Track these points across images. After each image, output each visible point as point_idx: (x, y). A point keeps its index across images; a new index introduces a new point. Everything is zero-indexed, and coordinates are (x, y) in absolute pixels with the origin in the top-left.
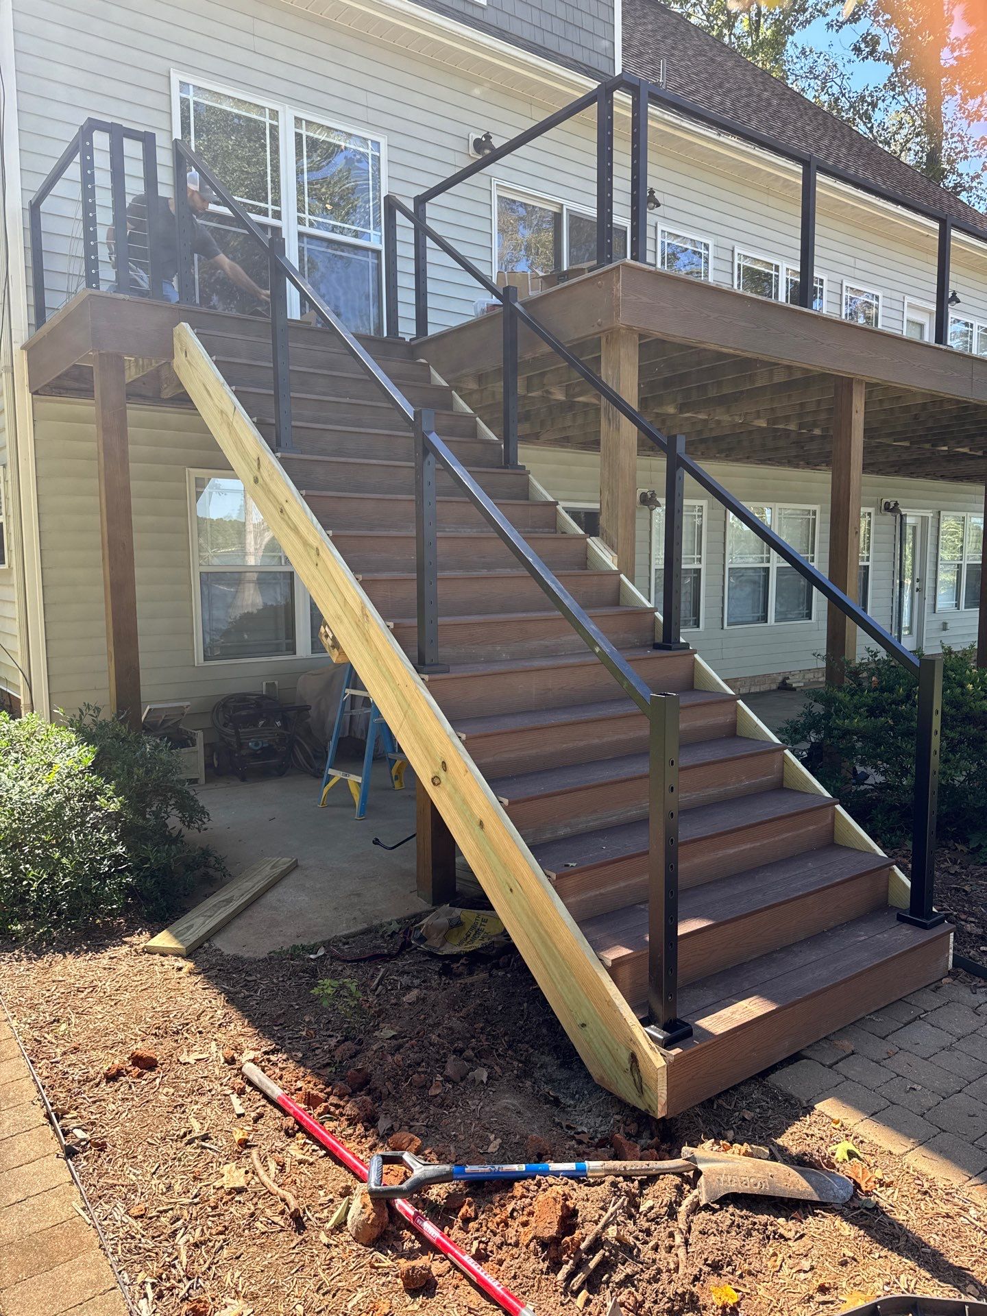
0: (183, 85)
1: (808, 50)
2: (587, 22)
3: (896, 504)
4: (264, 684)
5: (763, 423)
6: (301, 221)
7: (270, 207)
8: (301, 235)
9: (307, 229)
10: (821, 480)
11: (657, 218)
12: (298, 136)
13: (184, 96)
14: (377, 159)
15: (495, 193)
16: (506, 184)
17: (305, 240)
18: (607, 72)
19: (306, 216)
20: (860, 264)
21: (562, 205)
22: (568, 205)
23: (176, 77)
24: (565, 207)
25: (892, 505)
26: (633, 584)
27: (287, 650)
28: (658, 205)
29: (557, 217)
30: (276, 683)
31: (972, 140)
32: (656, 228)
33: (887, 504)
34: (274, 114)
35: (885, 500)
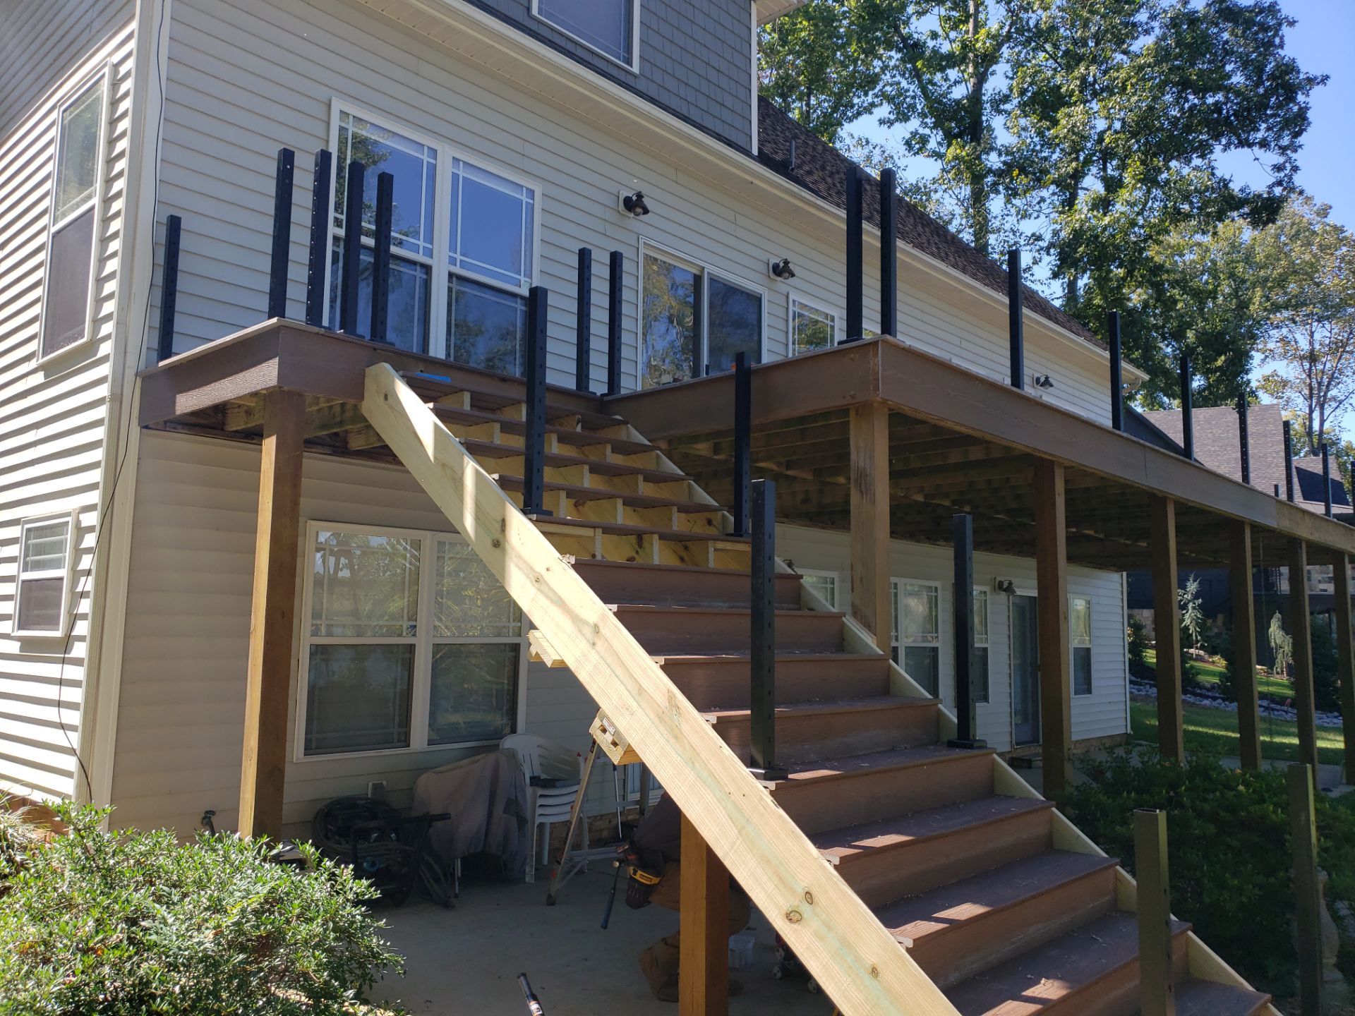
0: (344, 114)
1: (864, 141)
2: (729, 101)
3: (1010, 583)
4: (370, 784)
5: (920, 498)
6: (452, 261)
7: (421, 243)
8: (451, 275)
9: (458, 270)
10: (943, 556)
11: (789, 289)
12: (455, 177)
13: (343, 125)
14: (531, 208)
15: (642, 251)
16: (653, 243)
17: (454, 279)
18: (745, 147)
19: (459, 257)
20: (965, 344)
21: (704, 268)
22: (709, 269)
23: (337, 105)
24: (706, 270)
25: (1006, 585)
26: (897, 664)
27: (399, 741)
28: (793, 275)
29: (698, 279)
30: (385, 783)
31: (1024, 235)
32: (787, 297)
33: (1001, 583)
34: (433, 152)
35: (999, 579)
